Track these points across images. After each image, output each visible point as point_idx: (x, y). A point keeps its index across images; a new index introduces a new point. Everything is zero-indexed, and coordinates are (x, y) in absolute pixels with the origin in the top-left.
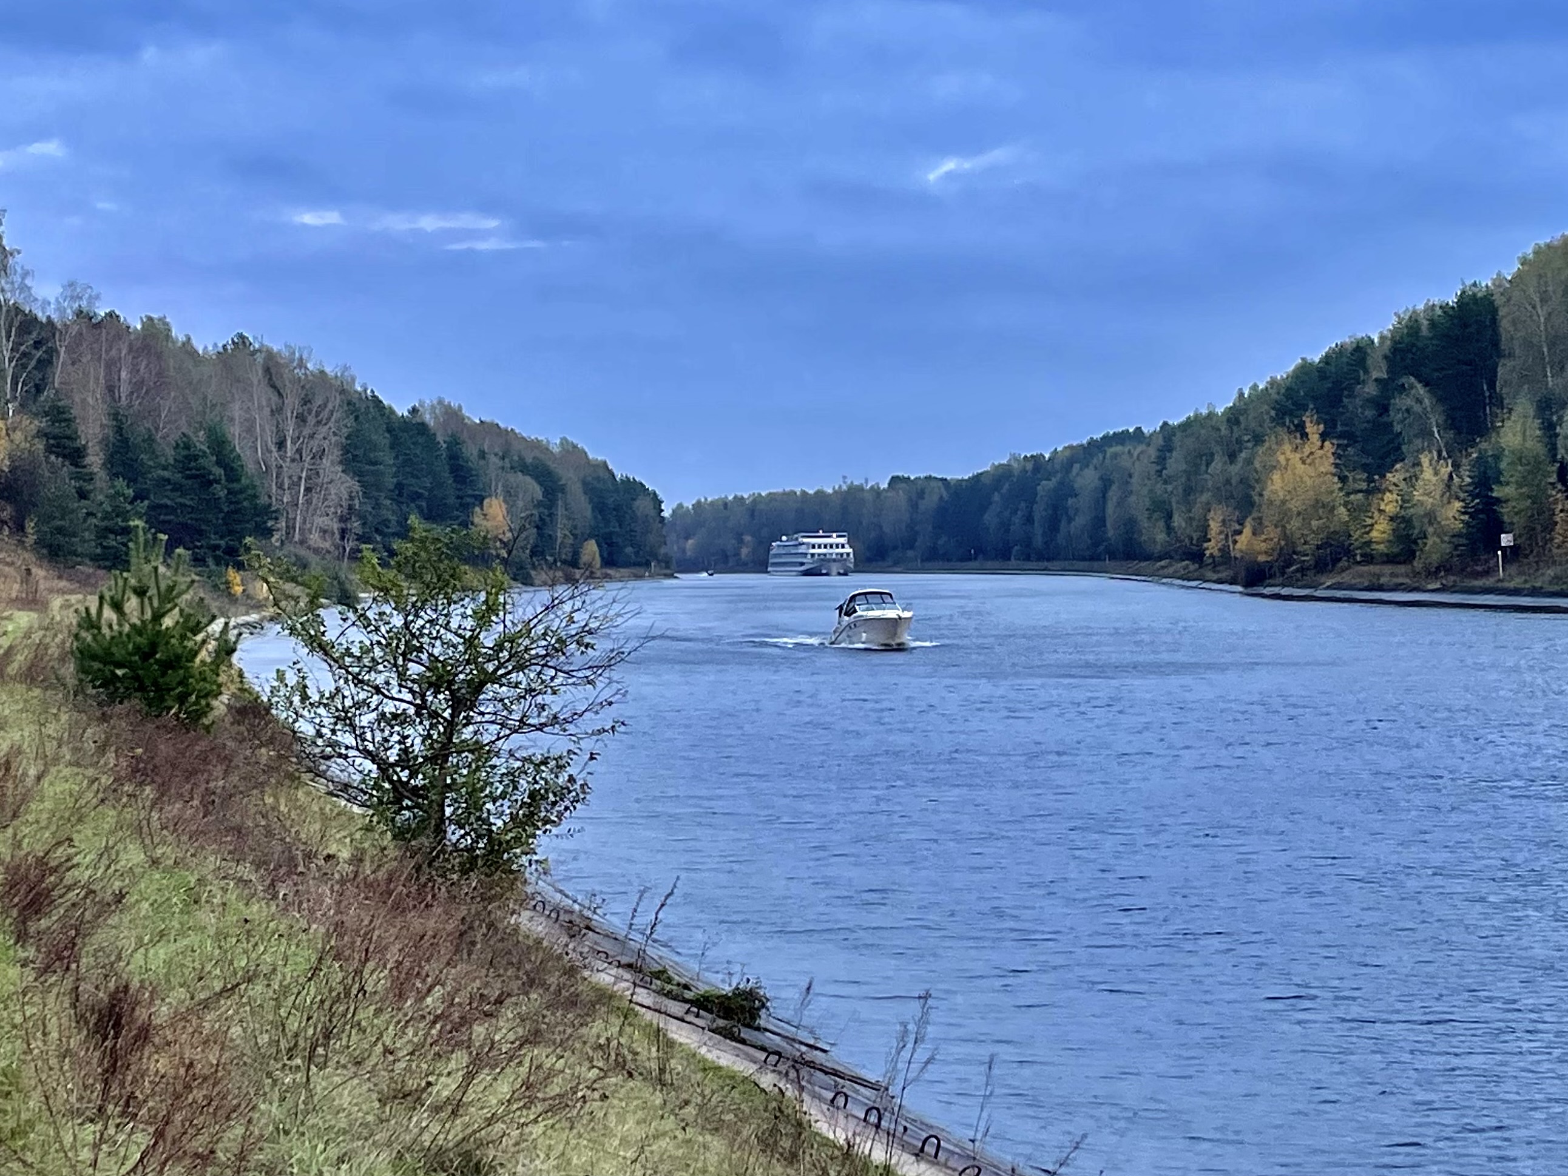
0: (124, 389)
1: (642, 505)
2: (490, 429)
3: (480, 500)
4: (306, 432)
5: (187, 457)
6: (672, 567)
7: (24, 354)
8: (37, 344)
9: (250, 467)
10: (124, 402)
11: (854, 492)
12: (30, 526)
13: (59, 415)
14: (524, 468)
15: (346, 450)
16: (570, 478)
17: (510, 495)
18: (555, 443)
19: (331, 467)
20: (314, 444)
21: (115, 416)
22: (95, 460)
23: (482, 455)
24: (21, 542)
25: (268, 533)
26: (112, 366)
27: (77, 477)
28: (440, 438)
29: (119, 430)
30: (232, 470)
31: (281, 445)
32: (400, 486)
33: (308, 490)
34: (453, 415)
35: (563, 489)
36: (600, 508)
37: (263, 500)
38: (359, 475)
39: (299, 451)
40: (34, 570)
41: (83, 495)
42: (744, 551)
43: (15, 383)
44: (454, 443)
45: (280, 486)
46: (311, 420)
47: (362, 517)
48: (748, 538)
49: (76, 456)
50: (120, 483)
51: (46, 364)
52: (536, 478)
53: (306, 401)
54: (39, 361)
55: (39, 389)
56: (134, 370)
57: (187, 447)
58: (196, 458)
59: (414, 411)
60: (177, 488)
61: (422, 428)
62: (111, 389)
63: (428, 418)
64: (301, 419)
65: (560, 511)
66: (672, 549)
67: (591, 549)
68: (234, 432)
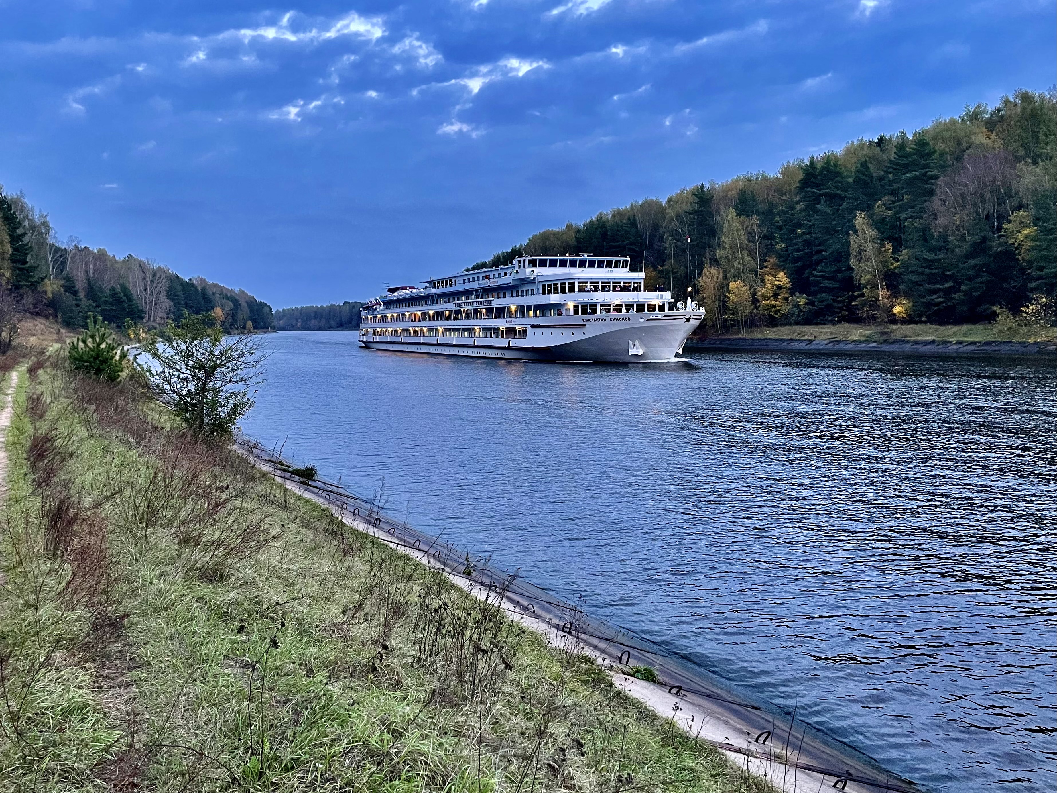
0: (91, 271)
1: (266, 310)
2: (216, 285)
3: (213, 308)
4: (155, 285)
5: (114, 294)
6: (275, 329)
7: (57, 260)
8: (61, 256)
9: (135, 297)
10: (92, 275)
11: (333, 306)
12: (59, 315)
13: (68, 279)
14: (227, 298)
15: (168, 292)
16: (242, 302)
17: (222, 307)
18: (237, 290)
19: (163, 297)
20: (157, 289)
21: (89, 280)
22: (82, 295)
23: (214, 294)
24: (56, 321)
25: (142, 318)
26: (87, 264)
27: (76, 300)
28: (199, 288)
29: (89, 284)
30: (130, 298)
31: (146, 290)
32: (186, 303)
33: (155, 305)
34: (203, 281)
35: (240, 305)
36: (252, 311)
37: (140, 308)
38: (172, 300)
39: (152, 292)
40: (61, 330)
41: (78, 305)
42: (299, 324)
43: (53, 269)
44: (204, 289)
45: (146, 303)
46: (156, 282)
47: (173, 313)
48: (299, 320)
49: (75, 293)
50: (91, 302)
51: (64, 263)
52: (232, 301)
53: (154, 275)
54: (62, 262)
55: (62, 271)
56: (95, 265)
57: (114, 290)
58: (117, 294)
59: (190, 280)
60: (111, 304)
61: (193, 285)
62: (87, 271)
63: (195, 282)
64: (152, 282)
65: (239, 312)
66: (275, 323)
67: (250, 324)
68: (130, 286)
